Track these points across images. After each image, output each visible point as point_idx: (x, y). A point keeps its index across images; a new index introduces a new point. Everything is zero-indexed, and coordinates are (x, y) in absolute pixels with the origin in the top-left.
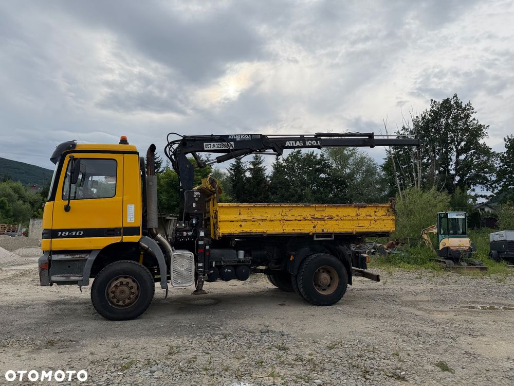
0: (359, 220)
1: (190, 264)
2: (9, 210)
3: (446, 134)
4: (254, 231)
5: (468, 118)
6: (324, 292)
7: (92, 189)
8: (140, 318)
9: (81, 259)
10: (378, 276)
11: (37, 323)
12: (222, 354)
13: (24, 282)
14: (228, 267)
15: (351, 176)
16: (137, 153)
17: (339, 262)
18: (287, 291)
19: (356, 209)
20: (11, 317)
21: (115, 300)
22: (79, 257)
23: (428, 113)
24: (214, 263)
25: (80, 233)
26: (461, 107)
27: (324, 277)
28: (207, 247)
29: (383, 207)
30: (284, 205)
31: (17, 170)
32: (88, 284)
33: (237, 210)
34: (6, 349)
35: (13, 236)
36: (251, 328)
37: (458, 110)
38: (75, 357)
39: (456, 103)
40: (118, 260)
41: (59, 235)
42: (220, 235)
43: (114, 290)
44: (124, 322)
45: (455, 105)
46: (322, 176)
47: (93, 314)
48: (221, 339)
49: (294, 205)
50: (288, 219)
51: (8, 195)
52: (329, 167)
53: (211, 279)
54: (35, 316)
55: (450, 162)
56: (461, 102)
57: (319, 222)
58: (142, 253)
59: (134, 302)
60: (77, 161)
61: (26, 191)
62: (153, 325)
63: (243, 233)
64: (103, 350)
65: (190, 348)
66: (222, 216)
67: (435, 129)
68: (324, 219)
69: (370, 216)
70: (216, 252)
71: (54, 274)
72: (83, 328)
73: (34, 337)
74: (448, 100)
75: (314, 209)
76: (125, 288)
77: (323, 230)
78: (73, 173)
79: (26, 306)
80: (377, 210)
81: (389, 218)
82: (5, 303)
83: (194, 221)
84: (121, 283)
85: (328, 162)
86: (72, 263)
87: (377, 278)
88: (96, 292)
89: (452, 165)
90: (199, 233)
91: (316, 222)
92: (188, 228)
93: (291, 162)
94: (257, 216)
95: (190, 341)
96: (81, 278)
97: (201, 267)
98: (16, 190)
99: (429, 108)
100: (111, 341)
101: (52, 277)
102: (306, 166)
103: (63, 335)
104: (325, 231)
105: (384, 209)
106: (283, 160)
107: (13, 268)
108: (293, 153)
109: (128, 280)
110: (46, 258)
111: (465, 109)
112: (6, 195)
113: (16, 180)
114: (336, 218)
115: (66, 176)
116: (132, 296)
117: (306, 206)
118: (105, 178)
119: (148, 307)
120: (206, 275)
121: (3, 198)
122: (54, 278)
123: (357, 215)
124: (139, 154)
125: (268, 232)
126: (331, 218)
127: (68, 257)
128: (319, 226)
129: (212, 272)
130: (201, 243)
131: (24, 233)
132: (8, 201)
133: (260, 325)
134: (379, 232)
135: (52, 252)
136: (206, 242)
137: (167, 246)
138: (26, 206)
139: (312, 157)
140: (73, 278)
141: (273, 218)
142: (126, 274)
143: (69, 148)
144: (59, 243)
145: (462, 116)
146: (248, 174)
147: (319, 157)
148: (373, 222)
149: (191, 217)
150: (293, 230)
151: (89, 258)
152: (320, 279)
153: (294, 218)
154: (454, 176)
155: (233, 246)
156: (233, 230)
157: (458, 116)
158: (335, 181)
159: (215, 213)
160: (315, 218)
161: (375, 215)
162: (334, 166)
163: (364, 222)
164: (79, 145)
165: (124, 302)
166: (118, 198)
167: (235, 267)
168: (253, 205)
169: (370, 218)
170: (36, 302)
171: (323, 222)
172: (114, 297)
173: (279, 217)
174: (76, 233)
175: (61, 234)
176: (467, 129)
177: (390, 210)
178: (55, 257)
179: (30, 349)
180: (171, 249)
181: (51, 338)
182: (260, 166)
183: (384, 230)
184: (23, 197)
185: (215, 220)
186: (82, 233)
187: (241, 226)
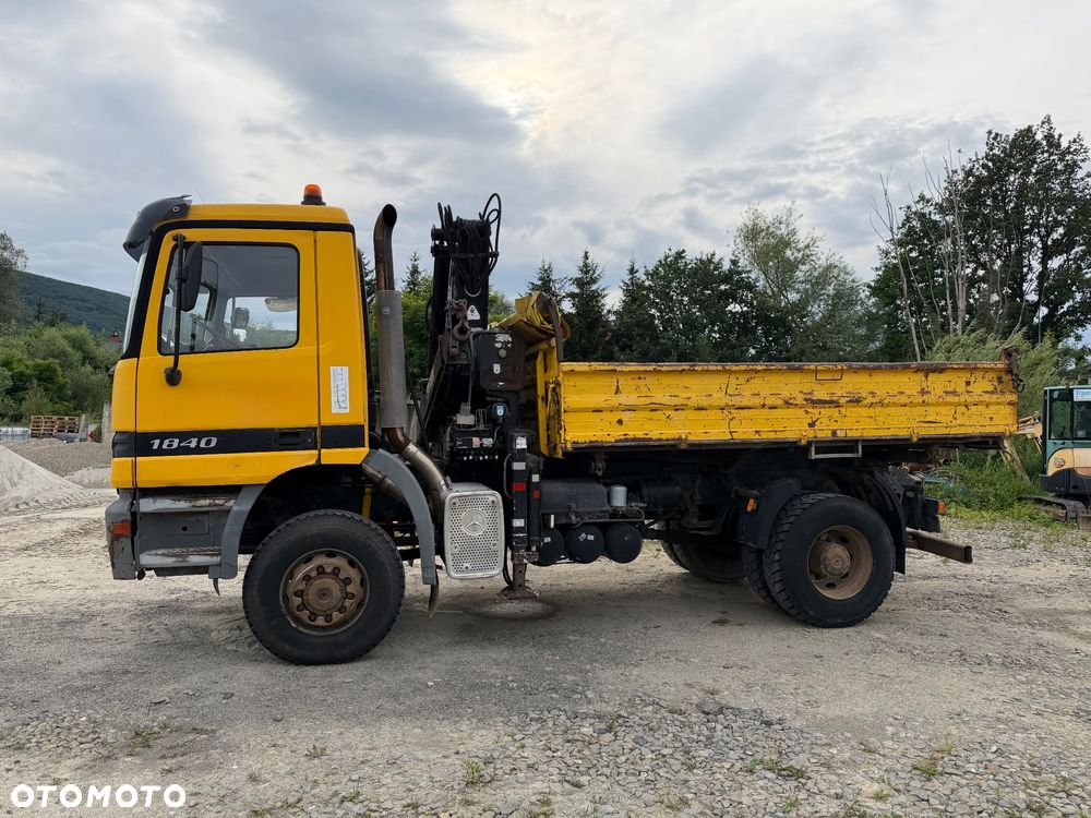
0: (928, 404)
1: (494, 520)
2: (64, 385)
3: (1019, 209)
4: (654, 435)
5: (1073, 172)
6: (834, 591)
7: (236, 331)
8: (370, 658)
9: (215, 508)
10: (968, 549)
11: (108, 673)
12: (618, 789)
13: (87, 552)
14: (586, 527)
15: (800, 308)
16: (349, 229)
17: (874, 516)
18: (717, 582)
19: (921, 376)
20: (48, 651)
21: (305, 615)
22: (210, 505)
23: (981, 162)
24: (552, 517)
25: (208, 443)
26: (1059, 145)
27: (836, 555)
28: (536, 478)
29: (987, 370)
30: (734, 368)
31: (80, 303)
32: (234, 575)
33: (611, 382)
34: (22, 757)
35: (70, 440)
36: (669, 696)
37: (1051, 154)
38: (206, 789)
39: (1049, 137)
40: (309, 510)
41: (155, 447)
42: (569, 446)
43: (301, 587)
44: (329, 668)
45: (1044, 143)
46: (735, 308)
47: (250, 645)
48: (600, 732)
49: (759, 368)
50: (743, 404)
51: (61, 355)
52: (750, 287)
53: (545, 559)
54: (105, 648)
55: (1027, 274)
56: (1060, 136)
57: (826, 412)
58: (368, 490)
59: (354, 616)
60: (191, 250)
61: (98, 345)
62: (406, 680)
63: (626, 440)
64: (283, 768)
65: (524, 766)
66: (571, 397)
67: (995, 197)
68: (837, 402)
69: (954, 393)
70: (557, 489)
71: (146, 548)
72: (226, 687)
73: (99, 717)
74: (1029, 129)
75: (812, 378)
76: (329, 582)
77: (834, 433)
78: (184, 281)
79: (88, 617)
80: (972, 380)
81: (1002, 399)
82: (38, 609)
83: (500, 411)
84: (321, 570)
85: (748, 278)
86: (193, 518)
87: (965, 555)
88: (255, 592)
89: (1031, 280)
90: (513, 440)
91: (816, 411)
92: (481, 427)
93: (664, 278)
94: (661, 397)
95: (518, 737)
96: (216, 559)
97: (519, 529)
98: (78, 344)
99: (983, 150)
100: (302, 735)
101: (141, 556)
102: (698, 286)
103: (174, 712)
104: (840, 434)
105: (991, 375)
106: (647, 273)
107: (65, 514)
108: (666, 258)
109: (336, 561)
110: (125, 507)
111: (1068, 151)
112: (56, 353)
113: (78, 323)
114: (870, 400)
115: (166, 292)
116: (348, 603)
117: (792, 370)
118: (267, 301)
119: (389, 630)
120: (534, 549)
121: (51, 360)
122: (146, 559)
123: (923, 392)
124: (356, 232)
125: (692, 438)
126: (856, 401)
127: (182, 505)
128: (825, 421)
129: (548, 540)
130: (518, 466)
131: (91, 436)
132: (61, 366)
133: (690, 685)
134: (976, 437)
135: (137, 492)
136: (531, 465)
137: (434, 475)
138: (100, 376)
139: (712, 266)
140: (195, 560)
141: (705, 402)
142: (331, 546)
143: (171, 214)
144: (157, 469)
145: (1060, 167)
146: (567, 307)
147: (726, 266)
148: (963, 409)
149: (489, 399)
150: (756, 432)
151: (235, 508)
152: (825, 559)
153: (757, 401)
154: (1035, 307)
155: (600, 473)
156: (600, 433)
157: (1049, 167)
158: (763, 318)
159: (554, 389)
160: (813, 402)
161: (967, 392)
162: (761, 284)
163: (937, 409)
164: (199, 208)
165: (328, 618)
166: (305, 349)
167: (603, 528)
168: (651, 368)
169: (956, 399)
170: (113, 605)
171: (834, 412)
172: (303, 606)
173: (719, 399)
174: (199, 442)
175: (161, 444)
176: (1069, 199)
177: (1006, 378)
178: (147, 505)
179: (87, 757)
180: (443, 483)
181: (142, 719)
182: (594, 287)
183: (987, 430)
184: (92, 359)
185: (553, 407)
186: (214, 441)
187: (620, 422)
